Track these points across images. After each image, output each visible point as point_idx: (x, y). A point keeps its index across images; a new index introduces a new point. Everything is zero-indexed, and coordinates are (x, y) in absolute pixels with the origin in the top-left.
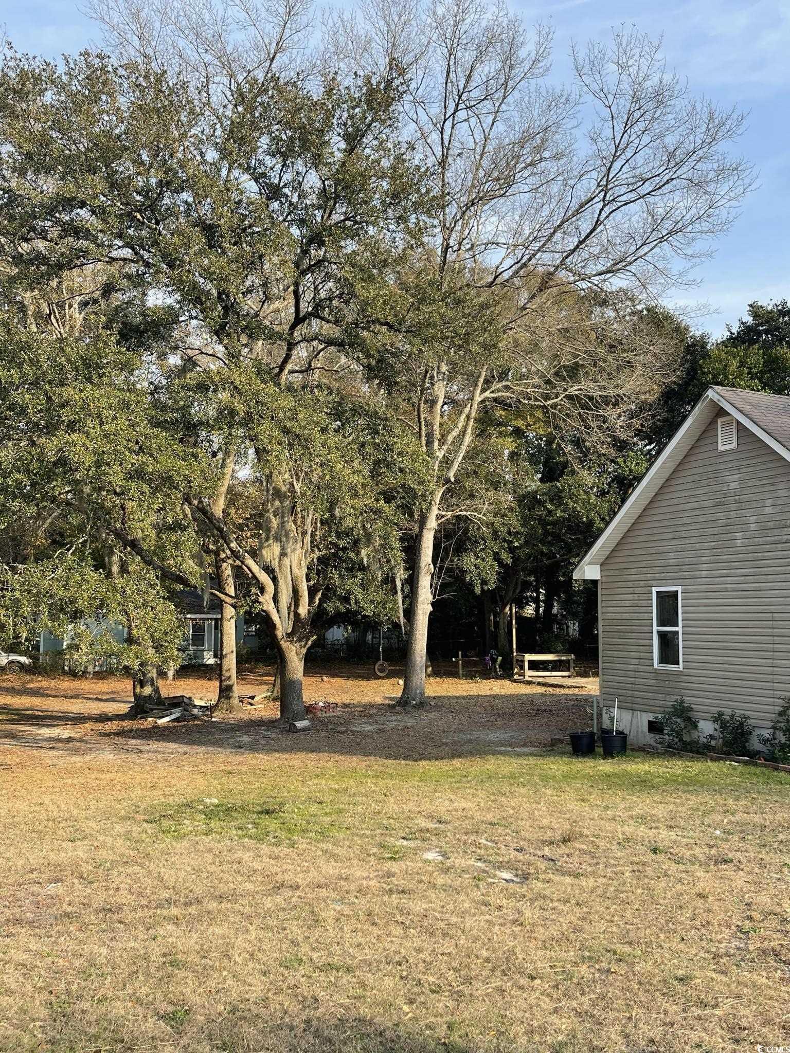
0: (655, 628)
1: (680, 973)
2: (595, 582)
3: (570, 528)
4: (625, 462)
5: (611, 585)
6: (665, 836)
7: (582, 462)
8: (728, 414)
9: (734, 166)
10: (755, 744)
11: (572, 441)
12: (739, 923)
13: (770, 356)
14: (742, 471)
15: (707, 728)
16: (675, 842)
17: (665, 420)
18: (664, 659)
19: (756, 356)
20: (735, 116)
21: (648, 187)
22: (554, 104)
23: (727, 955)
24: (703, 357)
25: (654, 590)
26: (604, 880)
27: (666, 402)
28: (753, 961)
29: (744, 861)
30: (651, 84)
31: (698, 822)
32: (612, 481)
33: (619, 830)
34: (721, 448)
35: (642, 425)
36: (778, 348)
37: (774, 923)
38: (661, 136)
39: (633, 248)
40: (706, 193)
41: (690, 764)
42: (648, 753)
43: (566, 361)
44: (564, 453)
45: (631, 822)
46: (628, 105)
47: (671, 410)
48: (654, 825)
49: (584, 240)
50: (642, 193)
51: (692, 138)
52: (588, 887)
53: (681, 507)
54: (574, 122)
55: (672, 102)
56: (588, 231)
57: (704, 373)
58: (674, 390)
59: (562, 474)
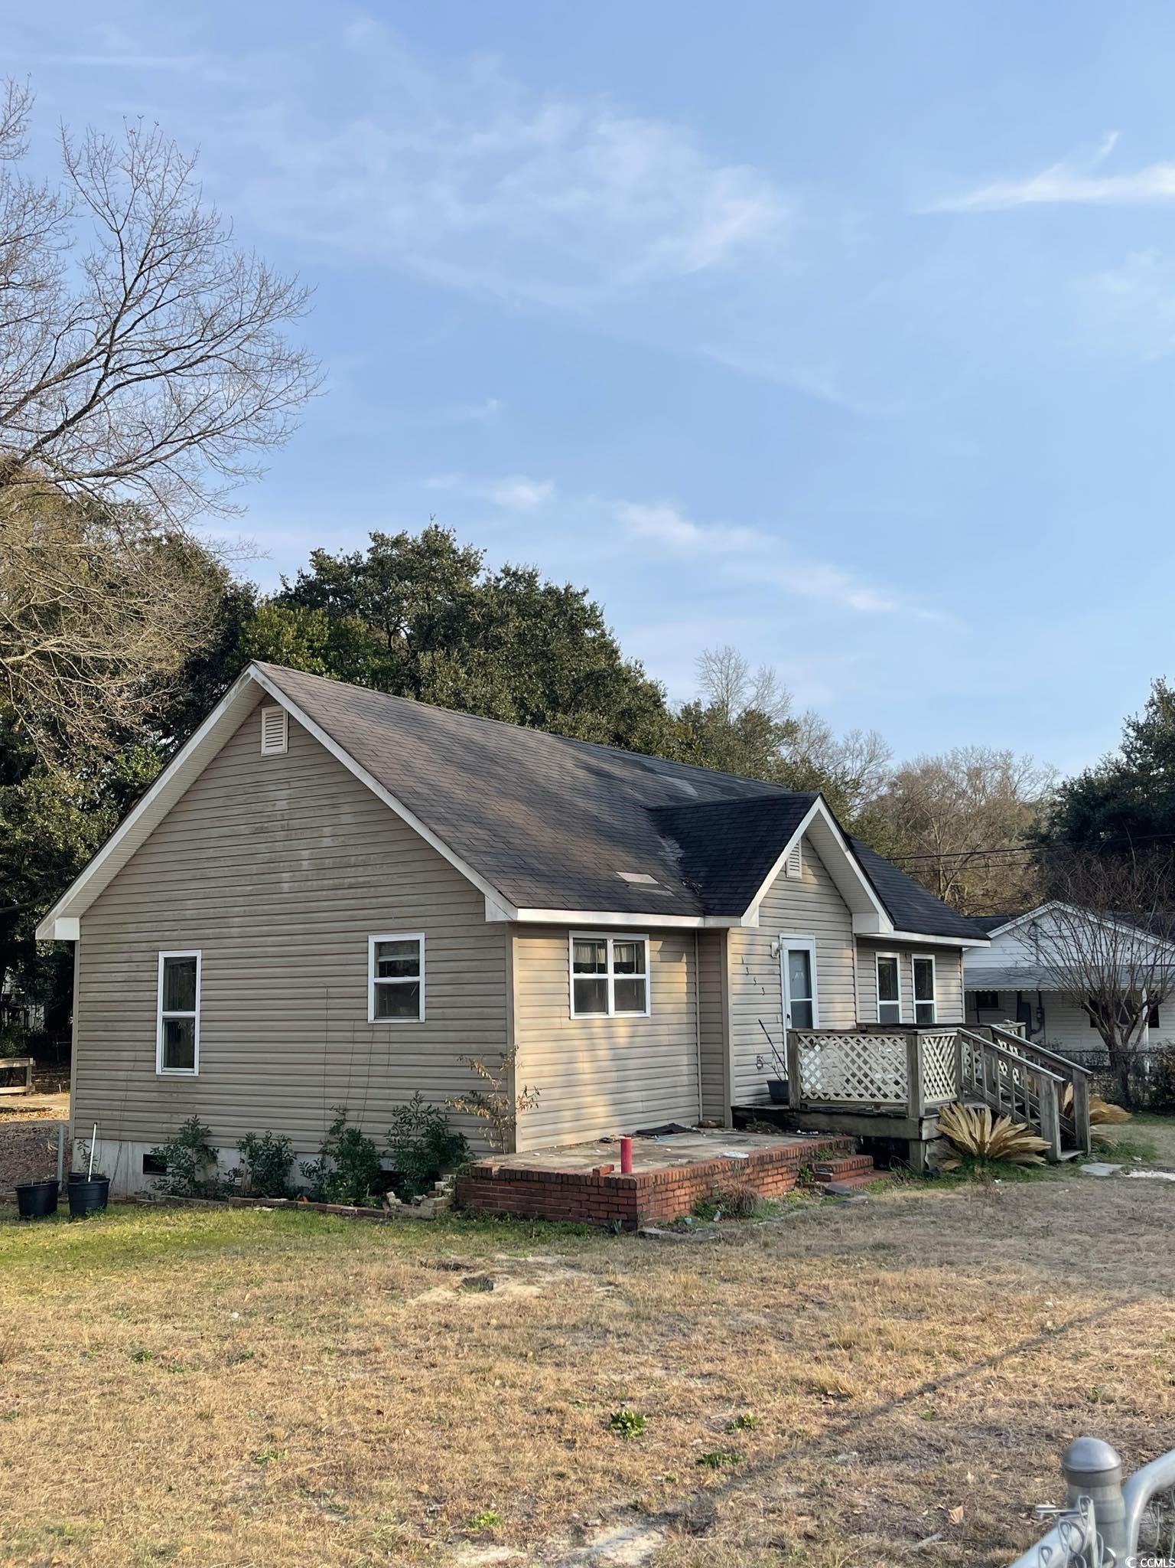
0: (161, 1014)
1: (162, 1543)
2: (71, 944)
3: (36, 859)
4: (127, 760)
5: (96, 949)
6: (157, 1331)
7: (59, 755)
8: (275, 703)
9: (294, 356)
10: (297, 1179)
11: (46, 723)
12: (255, 1448)
13: (338, 627)
14: (294, 785)
15: (230, 1159)
16: (171, 1339)
17: (189, 703)
18: (171, 1061)
19: (319, 626)
20: (297, 288)
21: (171, 361)
22: (30, 204)
23: (234, 1500)
24: (248, 618)
25: (162, 956)
26: (53, 1417)
27: (192, 677)
28: (270, 1501)
29: (269, 1353)
30: (181, 213)
31: (207, 1303)
32: (108, 788)
33: (85, 1334)
34: (265, 750)
35: (155, 708)
36: (349, 617)
37: (304, 1438)
38: (194, 292)
39: (149, 446)
40: (255, 386)
41: (202, 1216)
42: (140, 1205)
43: (39, 598)
44: (31, 742)
45: (105, 1317)
46: (146, 237)
47: (198, 689)
48: (140, 1317)
49: (73, 420)
50: (164, 368)
51: (237, 305)
52: (26, 1432)
53: (204, 834)
54: (61, 241)
55: (210, 248)
56: (80, 408)
57: (247, 641)
58: (203, 660)
59: (26, 773)
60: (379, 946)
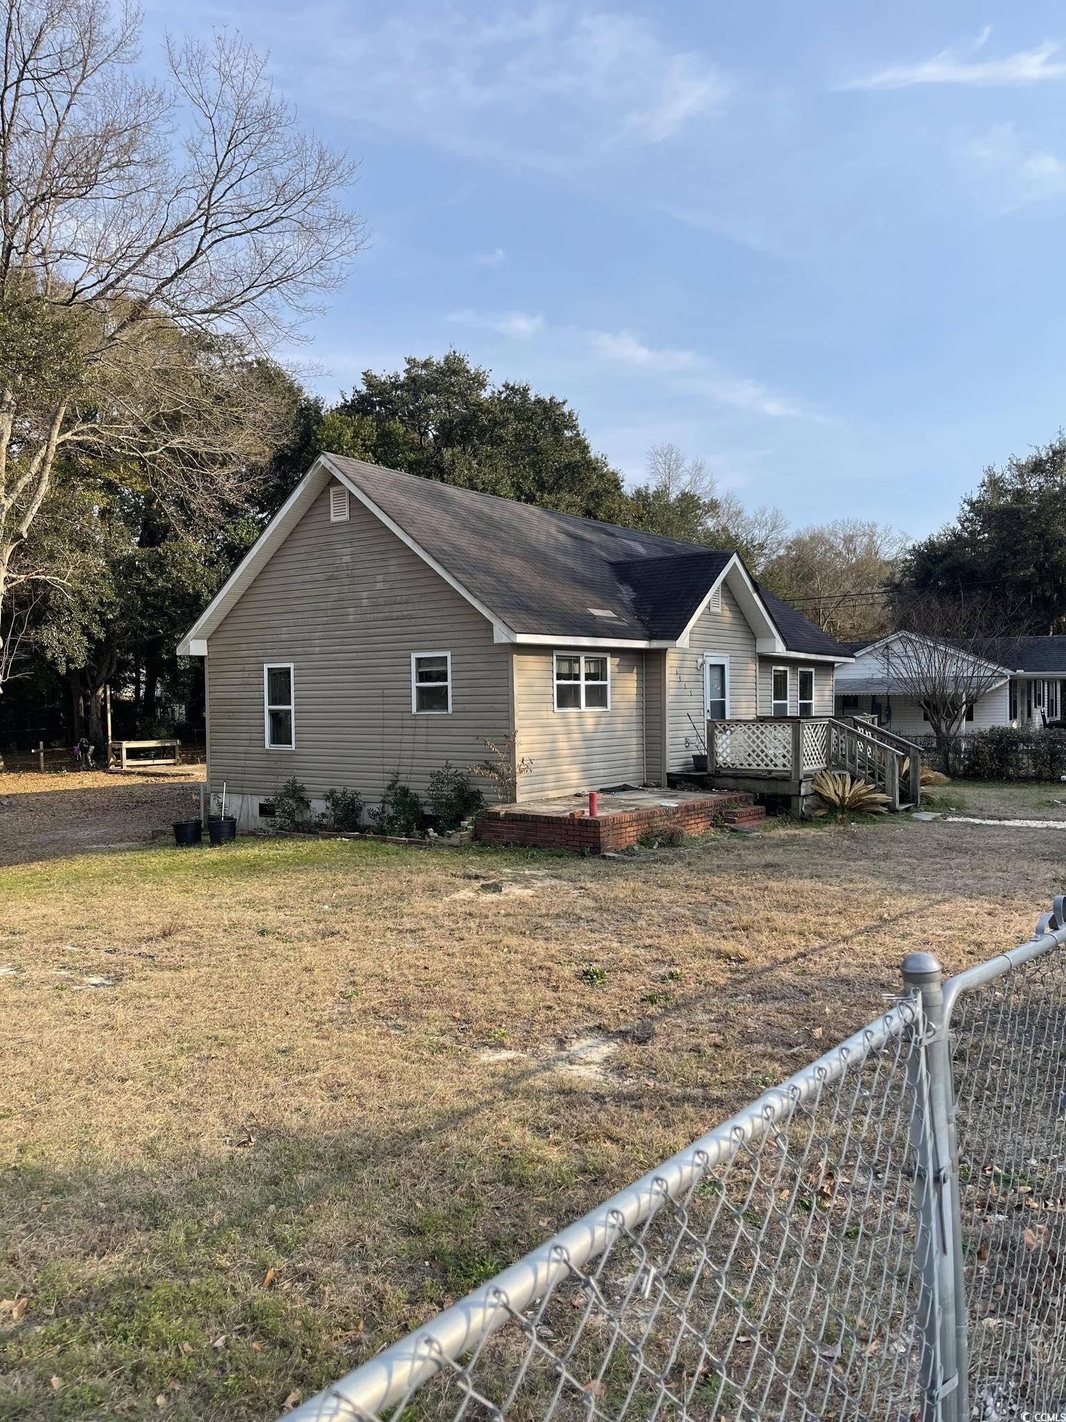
0: (267, 707)
1: (283, 1045)
2: (201, 659)
3: (174, 601)
4: (235, 529)
5: (220, 662)
6: (273, 918)
7: (186, 526)
8: (340, 484)
9: (346, 217)
10: (365, 819)
11: (175, 503)
12: (343, 990)
13: (384, 430)
14: (355, 544)
15: (319, 806)
16: (283, 922)
17: (276, 487)
18: (274, 740)
19: (369, 427)
20: (345, 161)
21: (254, 222)
22: (144, 99)
23: (331, 1020)
24: (318, 423)
25: (266, 667)
26: (207, 969)
27: (278, 468)
28: (354, 1022)
29: (350, 931)
30: (258, 102)
31: (307, 900)
32: (222, 550)
33: (225, 917)
34: (334, 519)
35: (253, 491)
36: (391, 422)
37: (376, 984)
38: (268, 165)
39: (240, 289)
40: (317, 241)
41: (301, 844)
42: (258, 836)
43: (165, 408)
44: (166, 515)
45: (238, 907)
46: (232, 122)
47: (283, 477)
48: (261, 907)
49: (183, 269)
50: (249, 227)
51: (302, 176)
52: (189, 978)
53: (291, 580)
54: (168, 127)
55: (280, 130)
56: (188, 260)
57: (318, 440)
58: (286, 455)
59: (164, 537)
60: (419, 660)
